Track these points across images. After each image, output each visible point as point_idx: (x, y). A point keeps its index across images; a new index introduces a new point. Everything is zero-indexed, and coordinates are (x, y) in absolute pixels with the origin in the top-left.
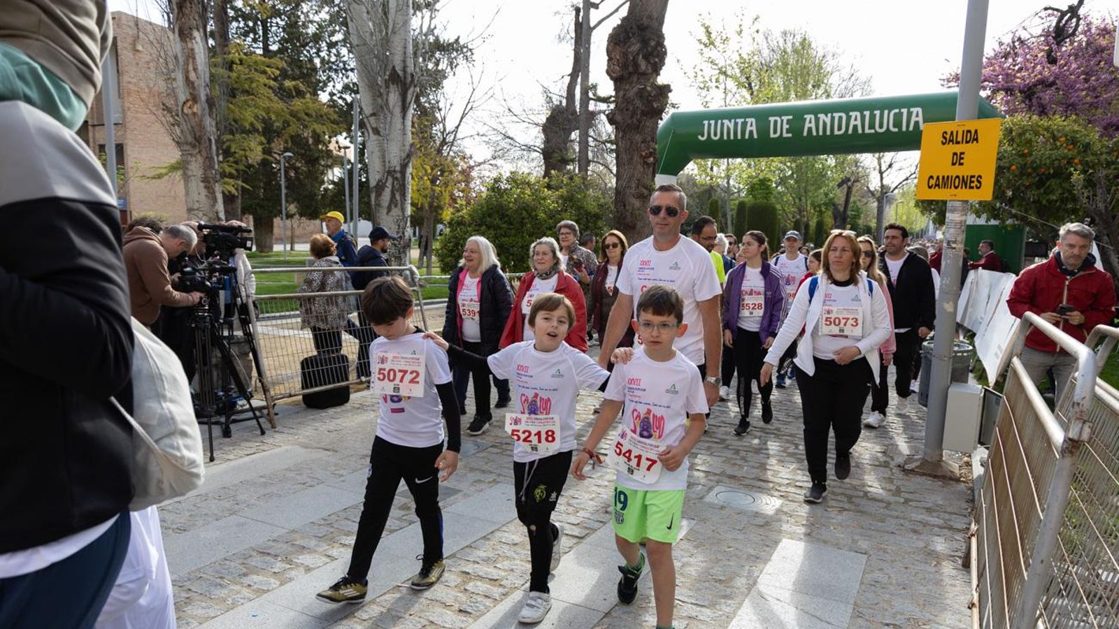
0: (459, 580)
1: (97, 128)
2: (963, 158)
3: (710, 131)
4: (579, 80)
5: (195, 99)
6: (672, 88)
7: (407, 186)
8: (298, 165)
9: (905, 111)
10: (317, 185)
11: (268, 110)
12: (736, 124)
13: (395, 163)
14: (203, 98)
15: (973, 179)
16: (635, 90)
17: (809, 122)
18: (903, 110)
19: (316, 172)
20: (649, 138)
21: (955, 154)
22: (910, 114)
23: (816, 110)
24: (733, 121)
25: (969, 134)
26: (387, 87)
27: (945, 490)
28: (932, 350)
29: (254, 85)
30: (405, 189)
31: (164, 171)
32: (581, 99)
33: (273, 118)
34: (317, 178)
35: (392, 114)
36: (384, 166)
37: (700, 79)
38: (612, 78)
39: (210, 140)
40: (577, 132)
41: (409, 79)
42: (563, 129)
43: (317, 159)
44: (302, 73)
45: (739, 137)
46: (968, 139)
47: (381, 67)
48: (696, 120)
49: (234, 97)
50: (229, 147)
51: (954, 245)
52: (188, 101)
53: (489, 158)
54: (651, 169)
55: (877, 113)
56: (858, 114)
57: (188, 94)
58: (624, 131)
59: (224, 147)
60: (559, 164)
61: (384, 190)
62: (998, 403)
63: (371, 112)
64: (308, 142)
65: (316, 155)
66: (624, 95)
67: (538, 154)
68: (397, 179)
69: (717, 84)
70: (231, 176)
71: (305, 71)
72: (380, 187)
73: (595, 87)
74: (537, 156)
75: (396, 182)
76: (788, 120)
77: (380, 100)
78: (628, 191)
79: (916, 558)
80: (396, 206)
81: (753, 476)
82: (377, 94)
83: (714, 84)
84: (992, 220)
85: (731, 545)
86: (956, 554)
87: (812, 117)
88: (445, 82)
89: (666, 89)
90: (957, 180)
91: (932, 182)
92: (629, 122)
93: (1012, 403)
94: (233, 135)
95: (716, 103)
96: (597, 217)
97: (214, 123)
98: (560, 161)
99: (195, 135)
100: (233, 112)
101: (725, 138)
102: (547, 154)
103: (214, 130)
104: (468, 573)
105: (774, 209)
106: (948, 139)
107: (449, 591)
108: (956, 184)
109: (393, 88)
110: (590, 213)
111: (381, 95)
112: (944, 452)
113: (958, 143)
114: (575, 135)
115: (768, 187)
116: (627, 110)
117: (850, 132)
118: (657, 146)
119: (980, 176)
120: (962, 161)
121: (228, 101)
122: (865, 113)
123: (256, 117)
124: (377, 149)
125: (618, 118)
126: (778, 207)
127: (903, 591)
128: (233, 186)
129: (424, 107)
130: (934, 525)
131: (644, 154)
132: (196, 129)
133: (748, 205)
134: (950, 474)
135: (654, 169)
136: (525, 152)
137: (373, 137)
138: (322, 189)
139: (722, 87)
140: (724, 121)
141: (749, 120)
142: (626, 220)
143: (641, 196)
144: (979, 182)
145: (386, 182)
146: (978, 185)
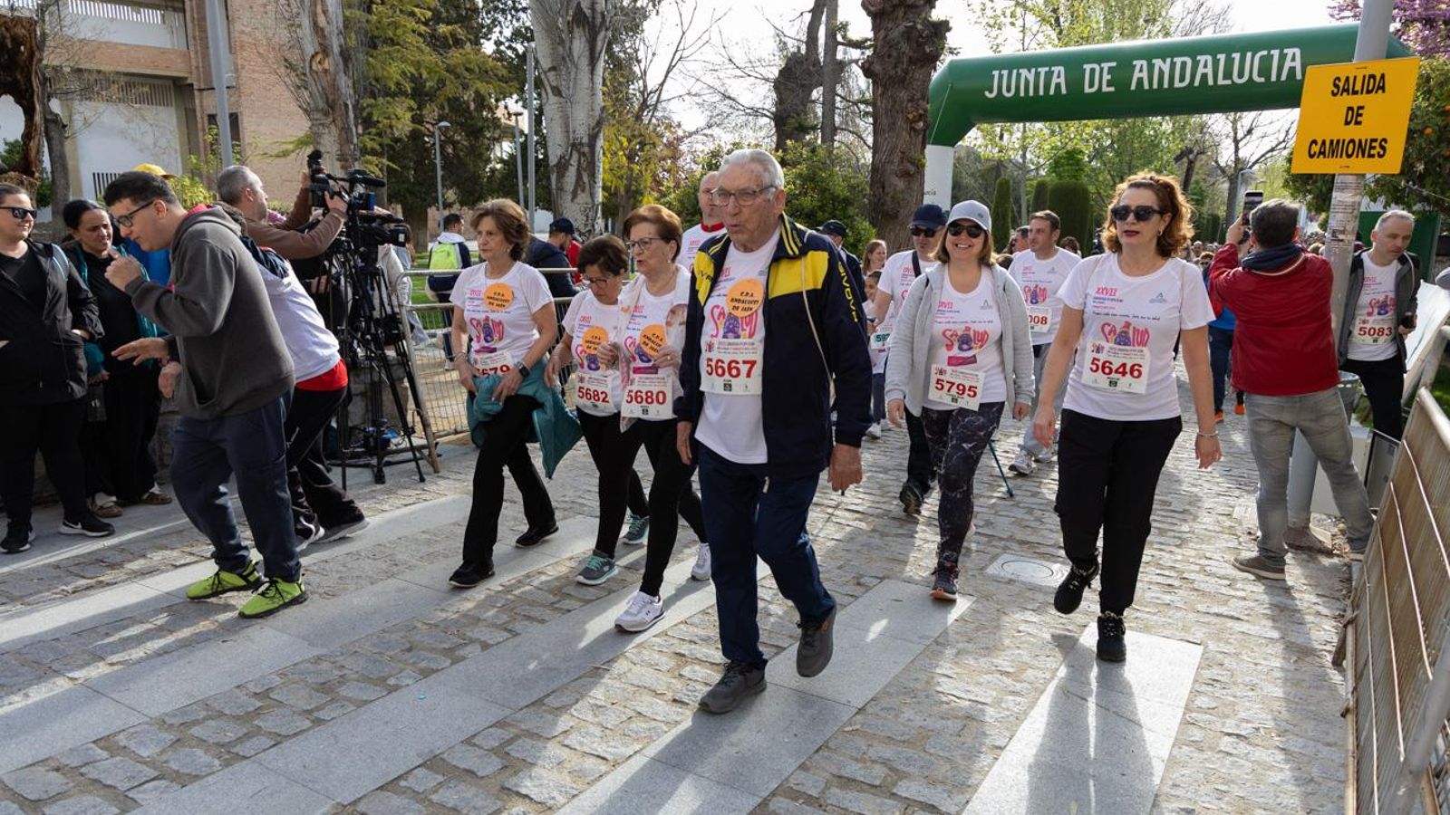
0: (673, 663)
1: (205, 93)
2: (1361, 115)
3: (1003, 86)
4: (824, 18)
5: (325, 50)
6: (951, 25)
7: (597, 164)
8: (457, 137)
9: (1276, 53)
10: (481, 165)
11: (418, 65)
12: (1037, 74)
13: (582, 133)
14: (336, 50)
15: (1374, 144)
16: (901, 28)
17: (1140, 70)
18: (1272, 52)
19: (480, 147)
20: (919, 95)
21: (1350, 109)
22: (1283, 57)
23: (1149, 54)
24: (1033, 70)
25: (1372, 80)
26: (571, 32)
27: (1311, 565)
29: (399, 32)
30: (594, 168)
31: (291, 147)
32: (826, 44)
33: (425, 75)
34: (481, 154)
35: (577, 68)
36: (568, 137)
37: (989, 13)
38: (869, 13)
39: (346, 106)
40: (821, 89)
41: (599, 20)
43: (481, 130)
44: (459, 15)
45: (1041, 93)
46: (1371, 88)
47: (562, 5)
48: (982, 69)
49: (375, 47)
50: (370, 115)
51: (1341, 237)
52: (317, 53)
53: (702, 122)
54: (921, 137)
55: (1237, 56)
56: (1209, 58)
57: (317, 45)
58: (884, 86)
59: (365, 114)
60: (797, 132)
61: (567, 169)
62: (1391, 452)
63: (550, 66)
64: (469, 108)
65: (480, 124)
66: (886, 37)
67: (767, 120)
68: (584, 154)
69: (1013, 20)
70: (374, 153)
71: (464, 13)
72: (562, 166)
73: (844, 27)
74: (767, 123)
75: (582, 159)
76: (1110, 68)
77: (560, 49)
78: (889, 168)
79: (1269, 651)
80: (583, 191)
81: (1052, 542)
82: (559, 41)
83: (1009, 20)
84: (1393, 205)
85: (1020, 629)
86: (1324, 647)
87: (1144, 63)
88: (646, 25)
89: (942, 28)
90: (1351, 145)
91: (1315, 149)
92: (892, 73)
93: (1416, 449)
94: (375, 99)
95: (1011, 47)
96: (847, 202)
97: (350, 85)
98: (796, 129)
99: (327, 98)
100: (373, 67)
101: (1022, 94)
102: (780, 119)
103: (352, 92)
104: (683, 655)
105: (1086, 192)
106: (1342, 88)
107: (660, 675)
108: (1350, 152)
109: (578, 32)
110: (838, 196)
111: (562, 42)
112: (1313, 515)
113: (1355, 93)
114: (816, 94)
115: (1078, 162)
116: (889, 56)
117: (1197, 83)
118: (928, 106)
119: (1384, 140)
120: (1359, 119)
121: (367, 54)
122: (1219, 56)
123: (404, 73)
124: (558, 115)
125: (877, 68)
126: (1092, 189)
127: (1251, 693)
128: (377, 165)
129: (618, 58)
130: (1294, 611)
131: (910, 116)
132: (329, 91)
133: (1050, 187)
134: (1319, 545)
135: (924, 135)
136: (751, 118)
137: (553, 99)
138: (487, 170)
139: (1019, 23)
140: (1021, 71)
141: (1056, 69)
142: (885, 208)
143: (906, 175)
144: (1383, 148)
145: (570, 159)
146: (1382, 152)
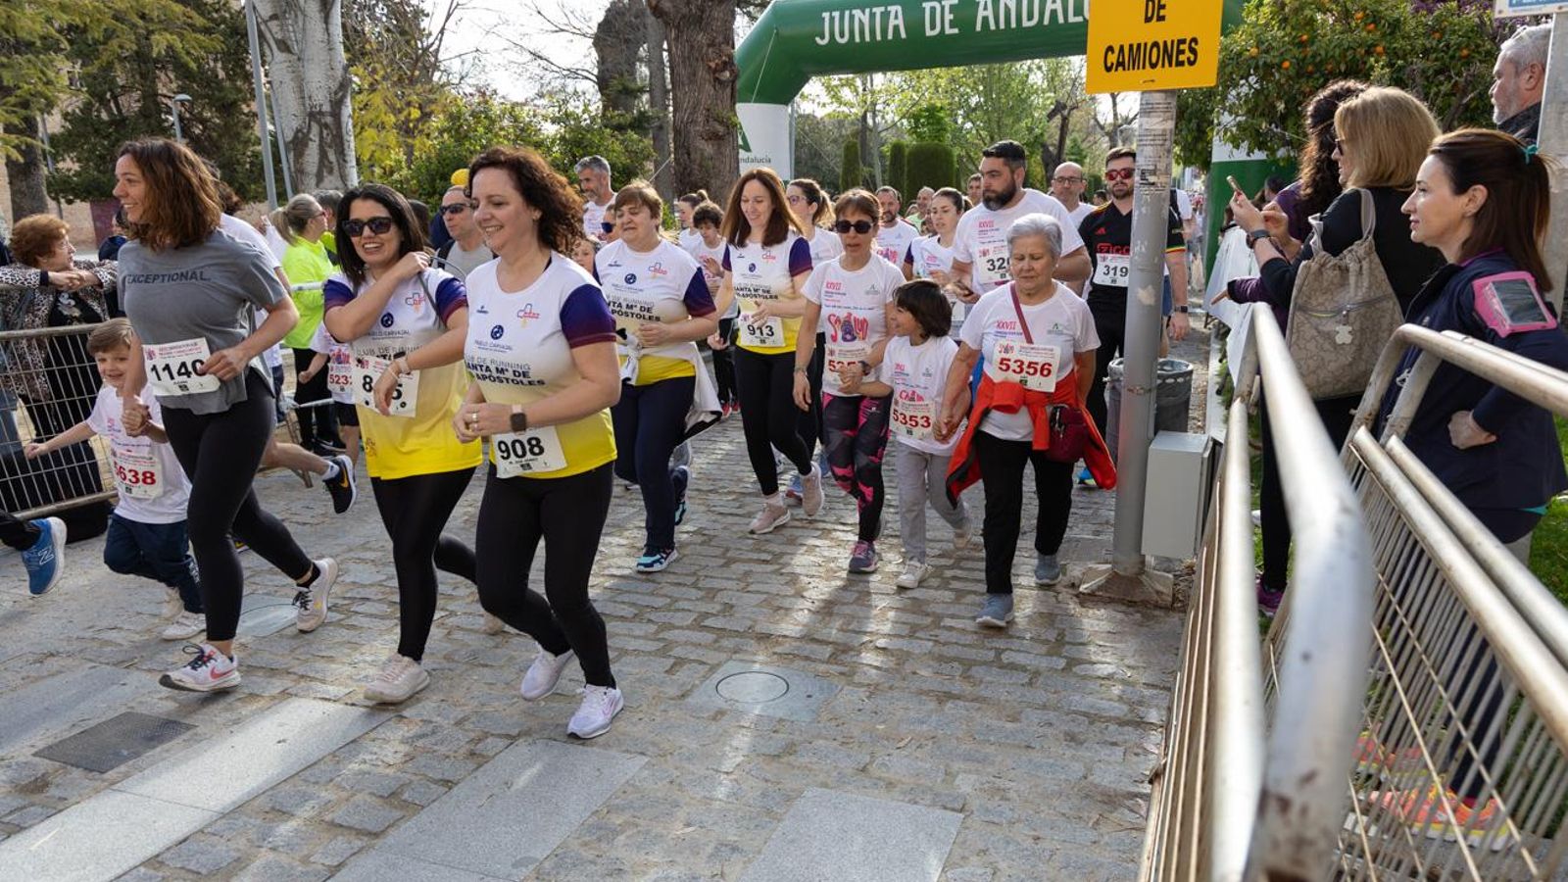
2: (1163, 7)
3: (835, 30)
7: (346, 137)
8: (207, 114)
10: (240, 147)
12: (872, 16)
13: (321, 99)
15: (1182, 47)
17: (984, 8)
19: (236, 125)
20: (720, 39)
24: (867, 11)
28: (1121, 374)
30: (342, 144)
34: (238, 135)
35: (306, 15)
36: (304, 105)
40: (645, 46)
42: (627, 41)
43: (234, 104)
45: (879, 38)
51: (1152, 179)
53: (531, 94)
54: (728, 90)
58: (678, 27)
60: (623, 97)
61: (306, 145)
63: (270, 14)
64: (217, 76)
65: (232, 97)
67: (592, 83)
68: (326, 126)
72: (299, 143)
74: (589, 88)
75: (325, 132)
76: (951, 6)
78: (692, 129)
80: (331, 172)
90: (1155, 50)
91: (1113, 58)
92: (685, 10)
98: (620, 92)
101: (857, 40)
102: (603, 83)
105: (948, 154)
108: (1154, 60)
112: (1146, 557)
114: (643, 51)
115: (939, 121)
117: (1046, 22)
119: (1194, 40)
120: (1162, 12)
124: (288, 78)
126: (956, 151)
130: (1109, 720)
131: (713, 65)
133: (907, 151)
134: (1155, 597)
135: (732, 89)
136: (568, 80)
137: (280, 56)
140: (854, 12)
141: (892, 9)
142: (693, 179)
143: (715, 137)
144: (1193, 51)
145: (309, 132)
146: (1192, 59)
